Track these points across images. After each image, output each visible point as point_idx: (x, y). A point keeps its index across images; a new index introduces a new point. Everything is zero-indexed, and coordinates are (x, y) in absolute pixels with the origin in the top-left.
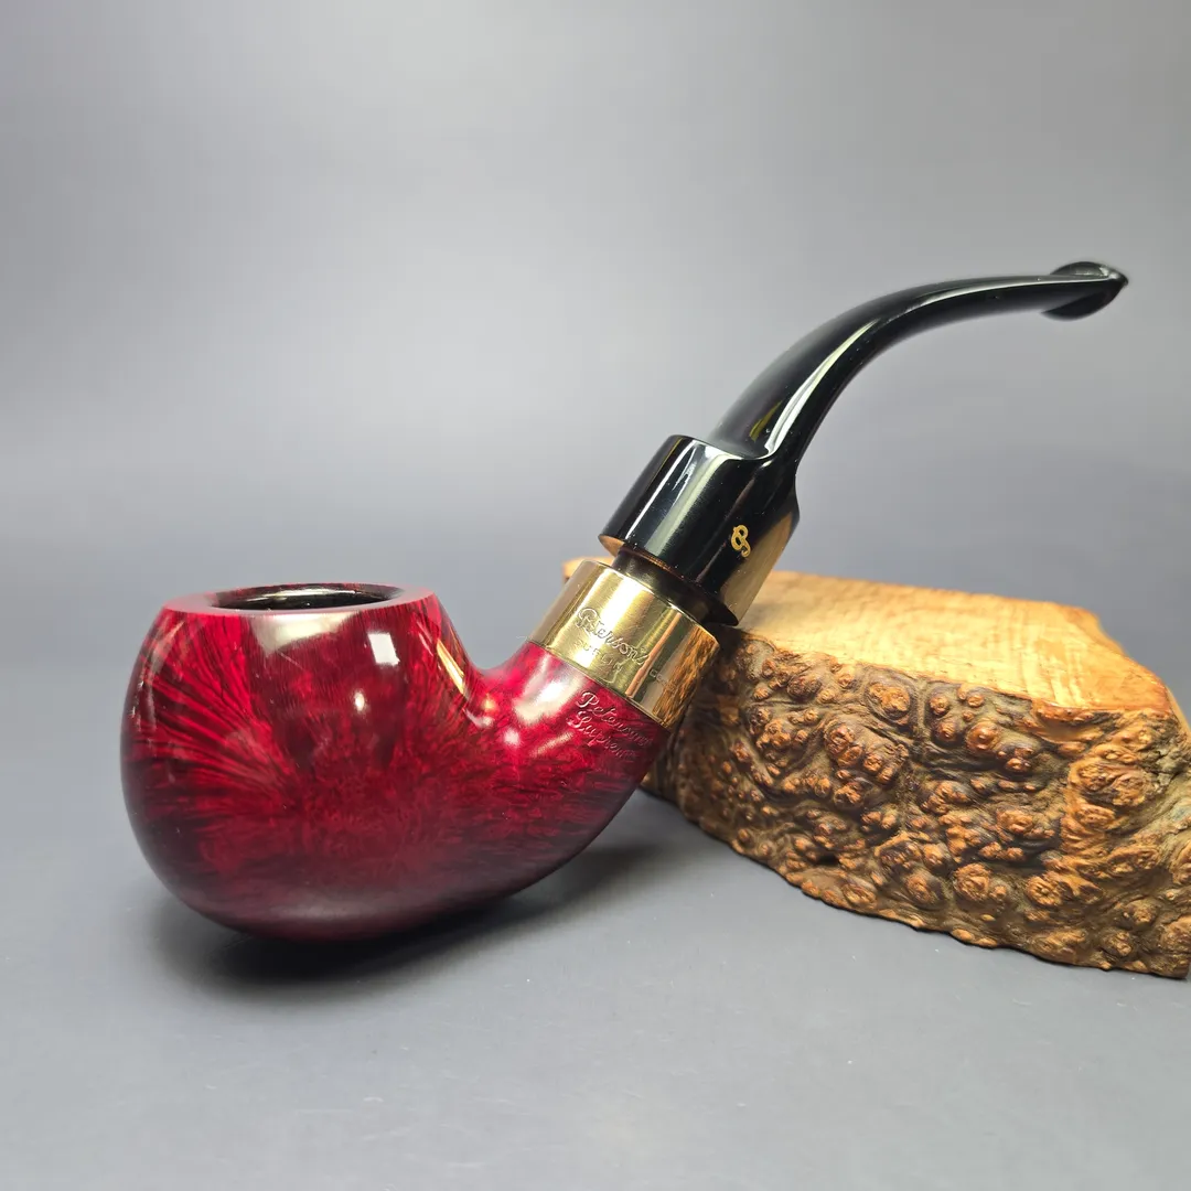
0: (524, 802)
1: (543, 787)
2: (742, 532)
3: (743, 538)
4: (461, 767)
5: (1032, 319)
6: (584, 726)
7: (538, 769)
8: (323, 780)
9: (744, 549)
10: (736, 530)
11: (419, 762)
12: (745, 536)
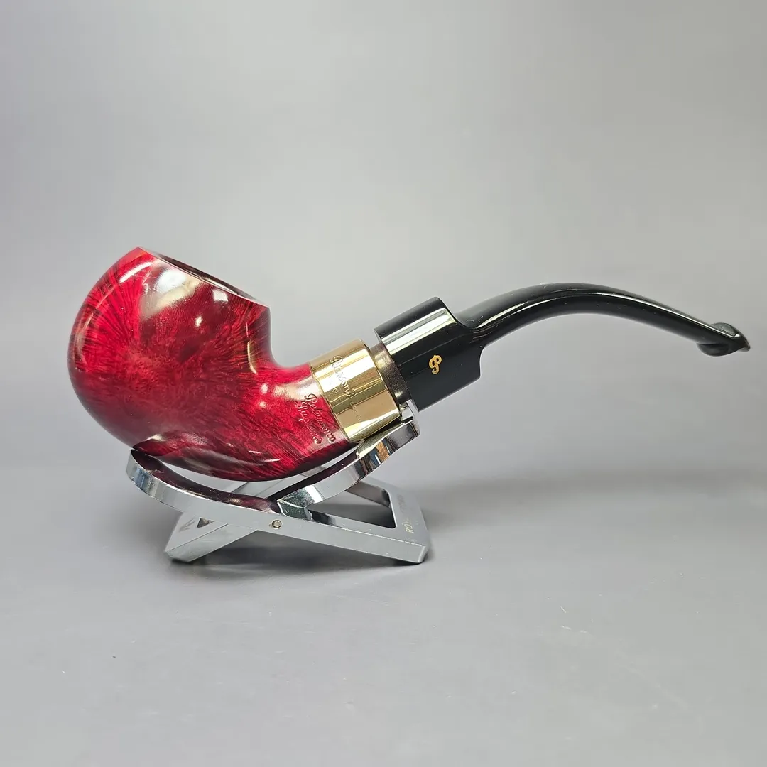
0: (249, 427)
1: (263, 426)
2: (438, 360)
3: (437, 364)
4: (223, 388)
5: (690, 345)
6: (302, 409)
7: (266, 416)
8: (149, 350)
9: (435, 369)
10: (435, 357)
11: (201, 371)
12: (439, 363)
